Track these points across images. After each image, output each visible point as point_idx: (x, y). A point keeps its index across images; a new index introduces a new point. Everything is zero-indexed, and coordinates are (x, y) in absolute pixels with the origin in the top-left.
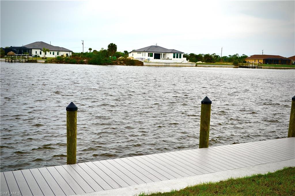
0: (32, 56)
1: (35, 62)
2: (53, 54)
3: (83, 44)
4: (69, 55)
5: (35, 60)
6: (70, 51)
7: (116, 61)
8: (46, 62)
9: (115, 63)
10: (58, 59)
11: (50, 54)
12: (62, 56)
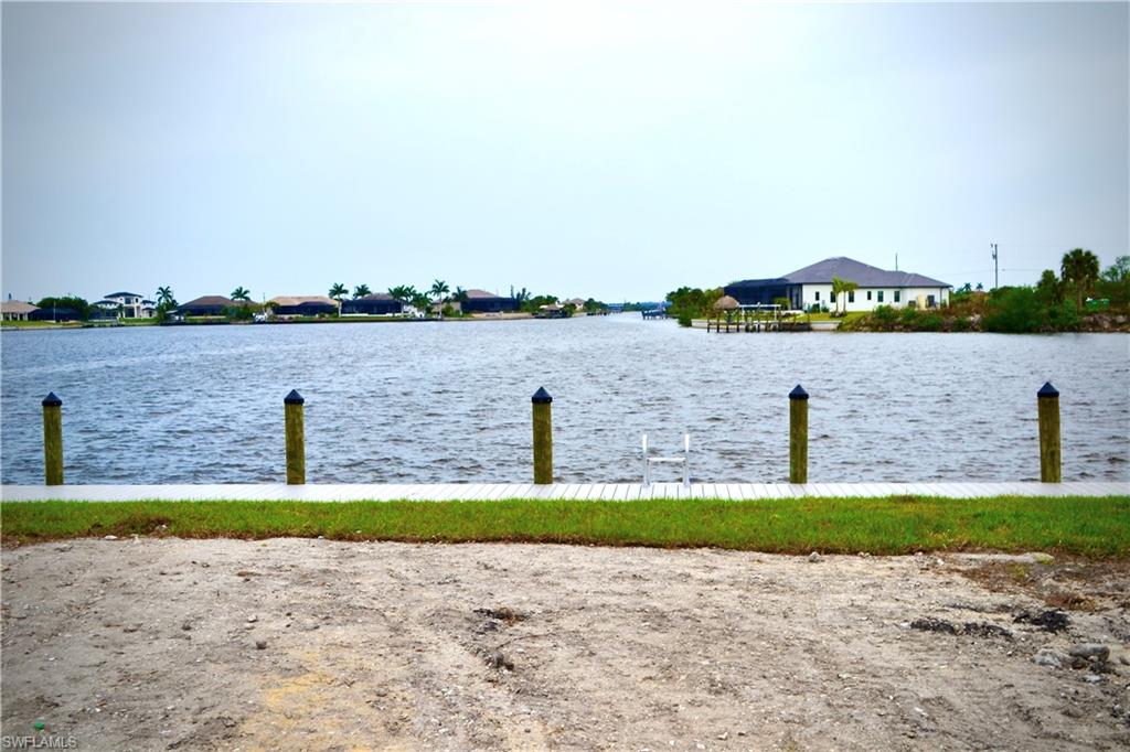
0: (801, 308)
1: (804, 327)
2: (880, 299)
3: (995, 257)
4: (937, 300)
5: (804, 324)
6: (943, 287)
7: (1097, 316)
8: (840, 329)
9: (1090, 323)
10: (880, 318)
11: (869, 298)
12: (912, 304)
